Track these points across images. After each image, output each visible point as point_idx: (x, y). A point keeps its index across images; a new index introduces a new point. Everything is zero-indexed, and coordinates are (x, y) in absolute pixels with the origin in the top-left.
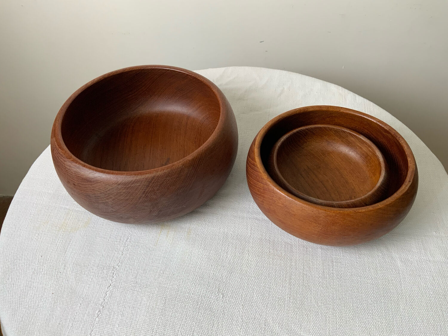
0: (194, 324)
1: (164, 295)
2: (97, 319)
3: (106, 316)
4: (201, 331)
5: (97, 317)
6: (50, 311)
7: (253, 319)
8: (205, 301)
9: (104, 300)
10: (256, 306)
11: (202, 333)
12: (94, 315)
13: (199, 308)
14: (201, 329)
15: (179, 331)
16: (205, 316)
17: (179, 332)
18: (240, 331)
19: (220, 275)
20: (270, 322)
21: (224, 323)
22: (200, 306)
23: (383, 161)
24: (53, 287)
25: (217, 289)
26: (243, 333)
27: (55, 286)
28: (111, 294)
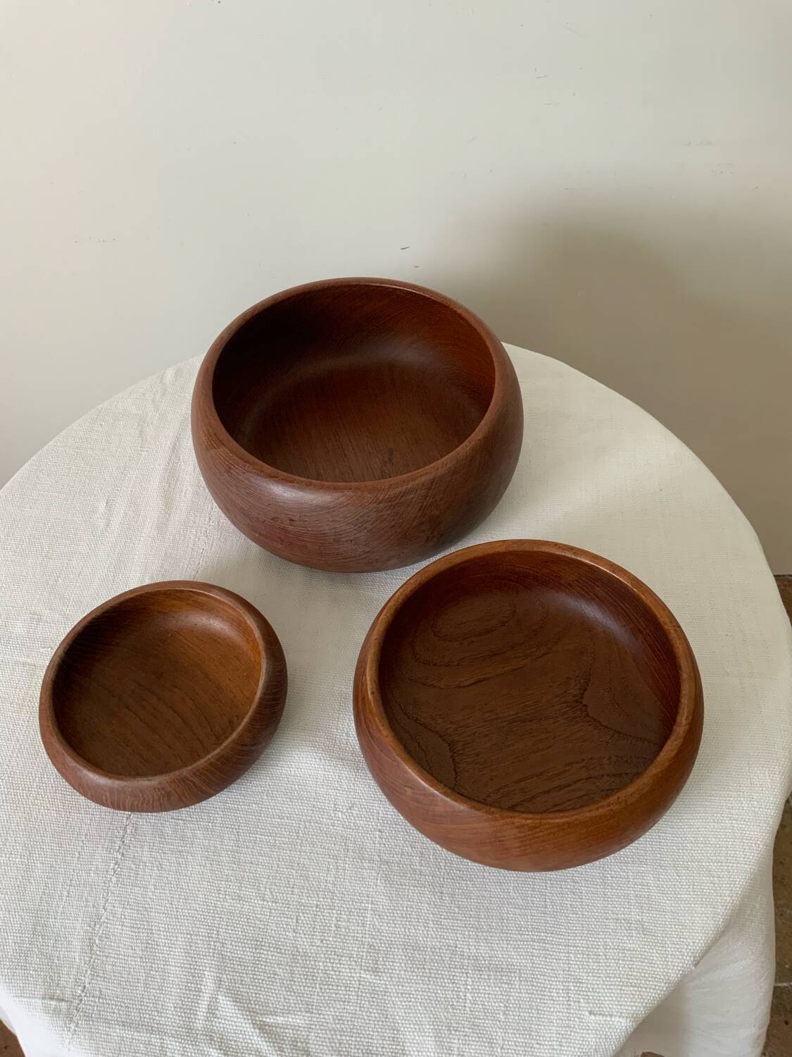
0: (294, 874)
1: (236, 824)
2: (114, 879)
3: (129, 872)
4: (307, 885)
5: (113, 876)
6: (22, 872)
7: (399, 856)
8: (311, 830)
9: (124, 842)
10: (404, 830)
11: (309, 888)
12: (107, 871)
13: (302, 842)
14: (306, 882)
15: (266, 888)
16: (313, 858)
17: (268, 890)
18: (377, 879)
19: (337, 777)
20: (430, 858)
21: (347, 866)
22: (302, 840)
23: (261, 637)
24: (22, 825)
25: (333, 806)
26: (383, 882)
27: (25, 822)
28: (135, 830)
